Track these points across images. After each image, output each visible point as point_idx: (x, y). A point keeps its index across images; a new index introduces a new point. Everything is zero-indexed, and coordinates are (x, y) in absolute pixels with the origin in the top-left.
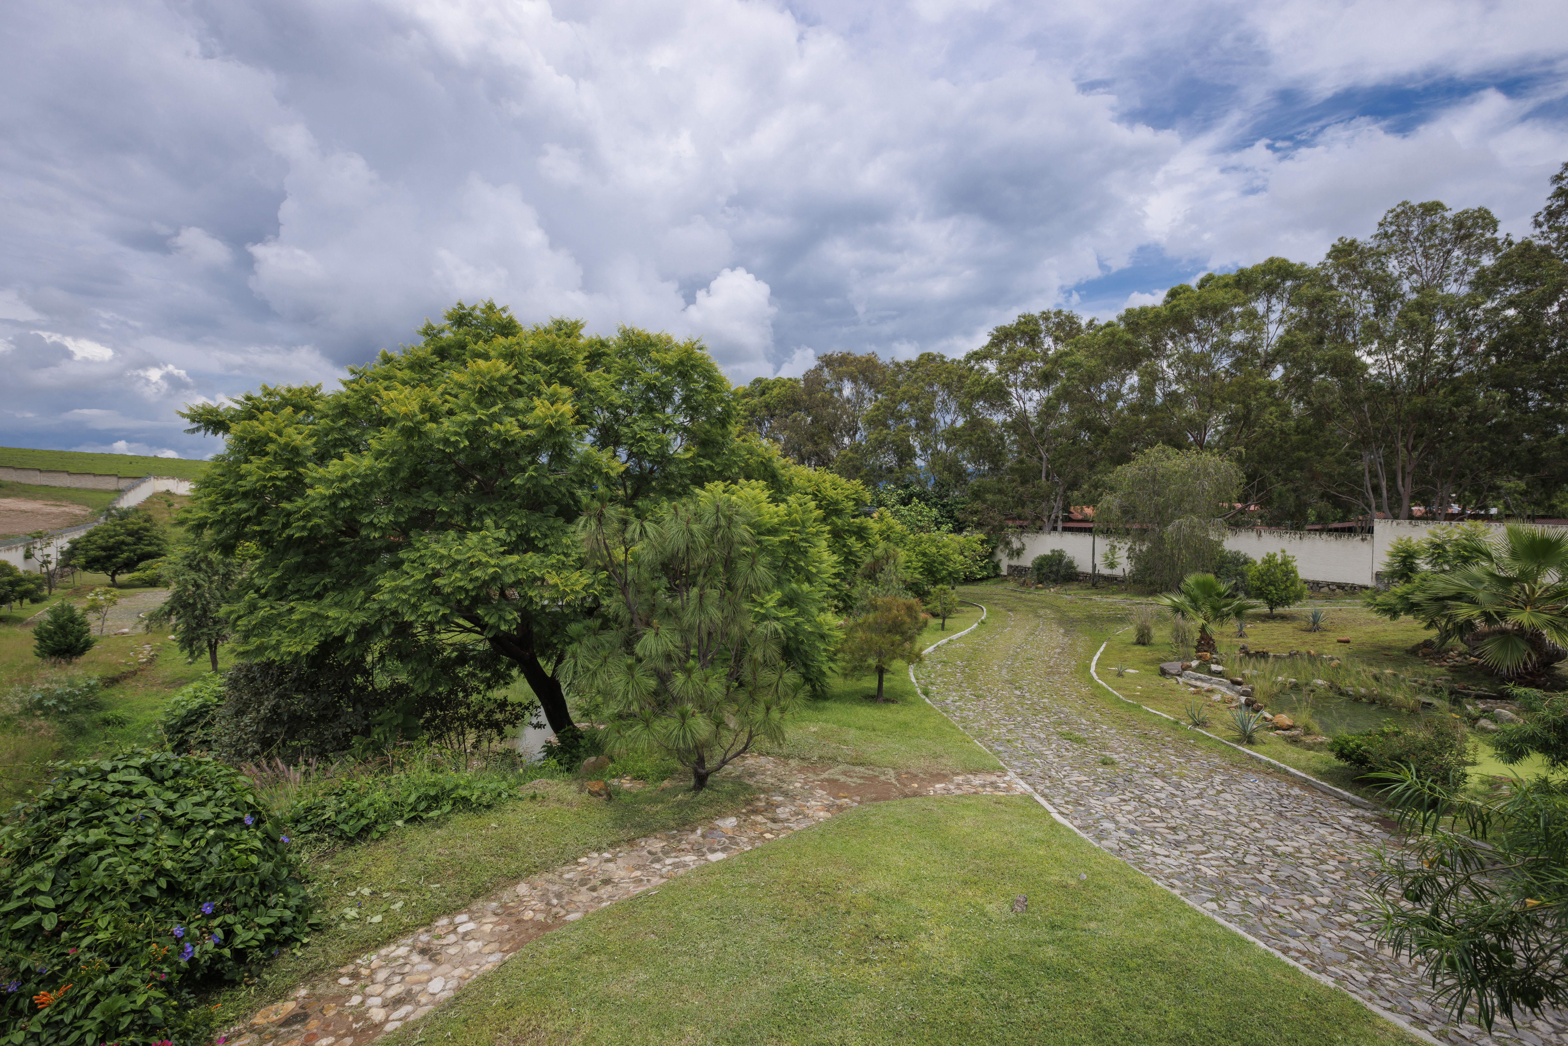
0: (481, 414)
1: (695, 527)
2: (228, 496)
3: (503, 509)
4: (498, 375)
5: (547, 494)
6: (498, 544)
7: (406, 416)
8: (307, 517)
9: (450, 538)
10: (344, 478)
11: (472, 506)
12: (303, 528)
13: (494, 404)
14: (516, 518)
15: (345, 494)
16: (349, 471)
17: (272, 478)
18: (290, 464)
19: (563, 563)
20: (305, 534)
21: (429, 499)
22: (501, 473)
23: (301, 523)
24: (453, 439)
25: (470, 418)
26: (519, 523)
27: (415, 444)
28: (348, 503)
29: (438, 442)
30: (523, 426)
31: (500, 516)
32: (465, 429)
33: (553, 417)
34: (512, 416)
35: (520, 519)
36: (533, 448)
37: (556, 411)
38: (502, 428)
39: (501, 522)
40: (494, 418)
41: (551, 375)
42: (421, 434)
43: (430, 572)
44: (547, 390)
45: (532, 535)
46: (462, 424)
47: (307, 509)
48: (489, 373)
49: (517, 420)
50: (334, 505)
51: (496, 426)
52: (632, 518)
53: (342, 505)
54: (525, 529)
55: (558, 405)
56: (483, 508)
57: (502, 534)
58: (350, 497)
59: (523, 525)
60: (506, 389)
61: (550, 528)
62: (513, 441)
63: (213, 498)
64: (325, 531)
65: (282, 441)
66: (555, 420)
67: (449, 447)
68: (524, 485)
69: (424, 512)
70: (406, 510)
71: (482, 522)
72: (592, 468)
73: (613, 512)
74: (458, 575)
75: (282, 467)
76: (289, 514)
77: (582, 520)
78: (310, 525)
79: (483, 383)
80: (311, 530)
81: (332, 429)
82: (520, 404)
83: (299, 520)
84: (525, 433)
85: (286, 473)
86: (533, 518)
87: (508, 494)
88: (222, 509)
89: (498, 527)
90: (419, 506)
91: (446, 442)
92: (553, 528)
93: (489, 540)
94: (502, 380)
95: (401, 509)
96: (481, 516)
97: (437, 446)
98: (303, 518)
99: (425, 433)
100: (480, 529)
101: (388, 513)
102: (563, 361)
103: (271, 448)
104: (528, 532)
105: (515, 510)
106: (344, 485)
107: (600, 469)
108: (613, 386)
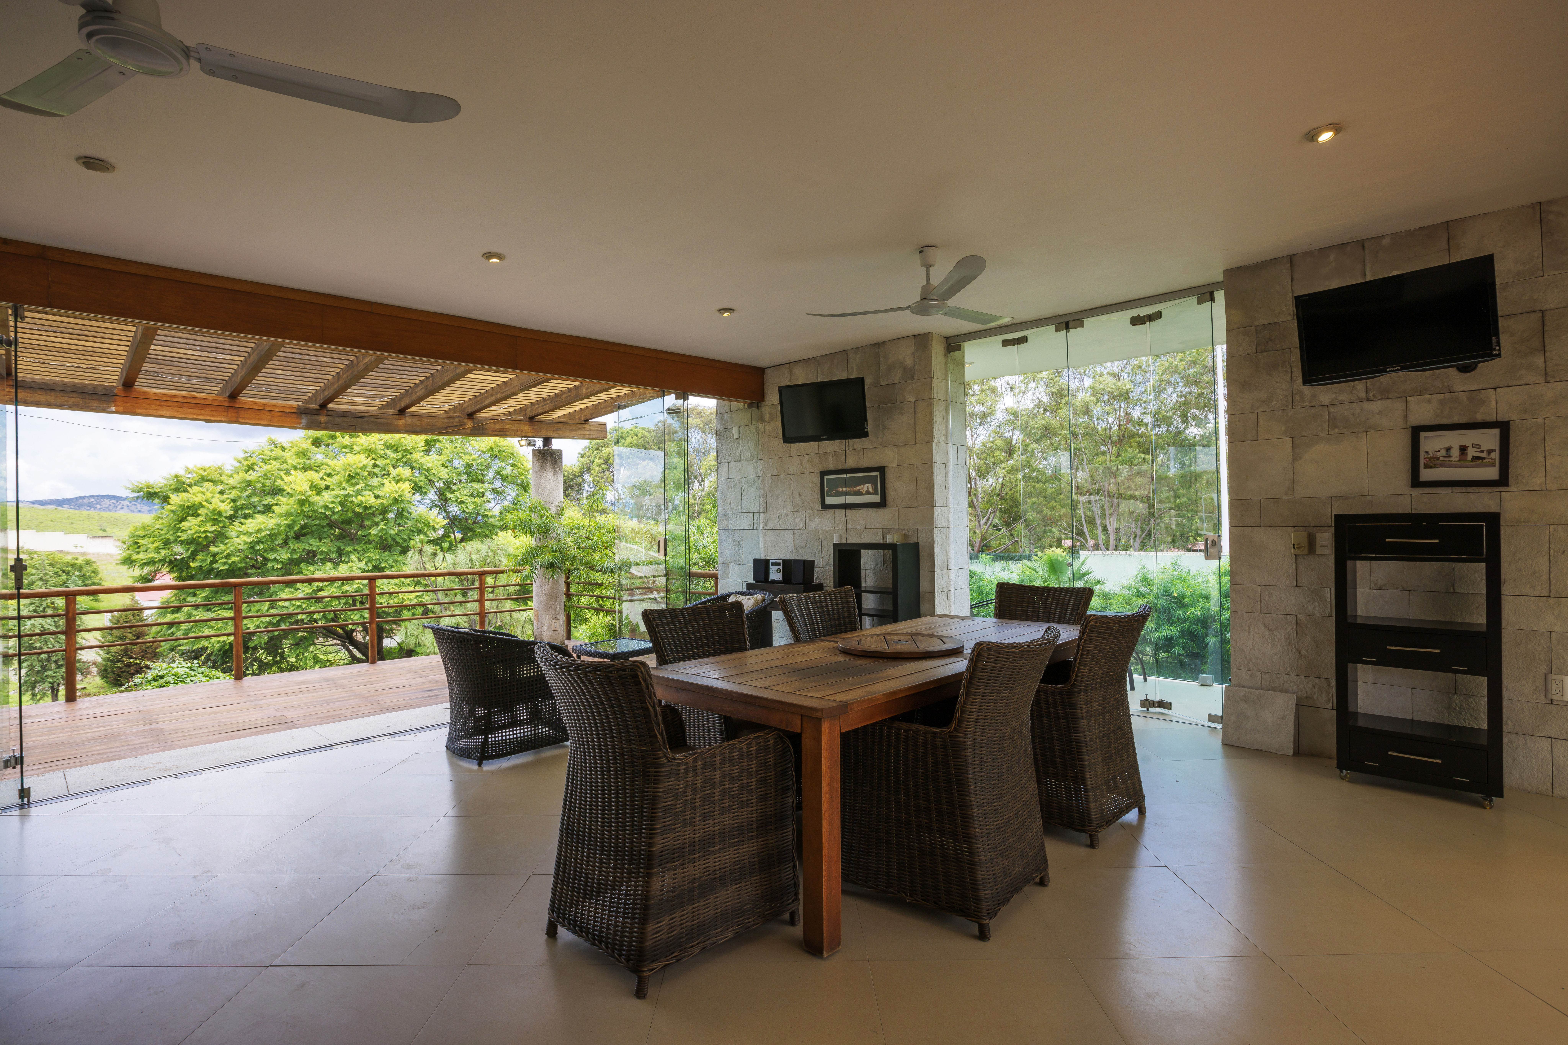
0: (350, 490)
1: (474, 557)
2: (167, 543)
3: (363, 549)
4: (361, 465)
5: (394, 540)
6: (360, 571)
7: (301, 493)
8: (228, 556)
9: (328, 568)
10: (259, 531)
11: (342, 548)
12: (225, 563)
13: (357, 484)
14: (372, 555)
15: (260, 541)
16: (262, 527)
17: (205, 532)
18: (215, 522)
19: (403, 583)
20: (226, 567)
21: (313, 543)
22: (362, 526)
23: (224, 560)
24: (331, 506)
25: (343, 492)
26: (374, 558)
27: (306, 510)
28: (262, 547)
29: (321, 508)
30: (377, 497)
31: (361, 554)
32: (339, 499)
33: (397, 492)
34: (370, 490)
35: (375, 555)
36: (384, 511)
37: (399, 488)
38: (363, 499)
39: (362, 558)
40: (358, 493)
41: (397, 460)
42: (310, 504)
43: (315, 588)
44: (394, 472)
45: (383, 565)
46: (336, 497)
47: (228, 551)
48: (354, 464)
49: (374, 493)
50: (252, 548)
51: (360, 497)
52: (439, 552)
53: (258, 548)
54: (378, 562)
55: (401, 483)
56: (349, 549)
57: (362, 565)
58: (262, 543)
59: (376, 559)
60: (366, 474)
61: (395, 561)
62: (371, 507)
63: (156, 545)
64: (239, 565)
65: (211, 507)
66: (398, 494)
67: (328, 510)
68: (378, 534)
69: (309, 552)
70: (298, 551)
71: (349, 557)
72: (423, 523)
73: (428, 549)
74: (335, 590)
75: (211, 523)
76: (214, 555)
77: (410, 553)
78: (230, 561)
79: (350, 471)
80: (230, 565)
81: (240, 497)
82: (375, 481)
83: (222, 558)
84: (379, 501)
85: (214, 528)
86: (384, 555)
87: (366, 540)
88: (163, 552)
89: (360, 560)
90: (307, 548)
91: (326, 507)
92: (397, 561)
93: (354, 569)
94: (364, 468)
95: (295, 550)
96: (348, 554)
97: (320, 511)
98: (226, 557)
99: (313, 503)
100: (349, 562)
101: (286, 553)
102: (406, 450)
103: (202, 511)
104: (381, 563)
105: (372, 550)
106: (259, 535)
107: (429, 523)
108: (443, 466)
